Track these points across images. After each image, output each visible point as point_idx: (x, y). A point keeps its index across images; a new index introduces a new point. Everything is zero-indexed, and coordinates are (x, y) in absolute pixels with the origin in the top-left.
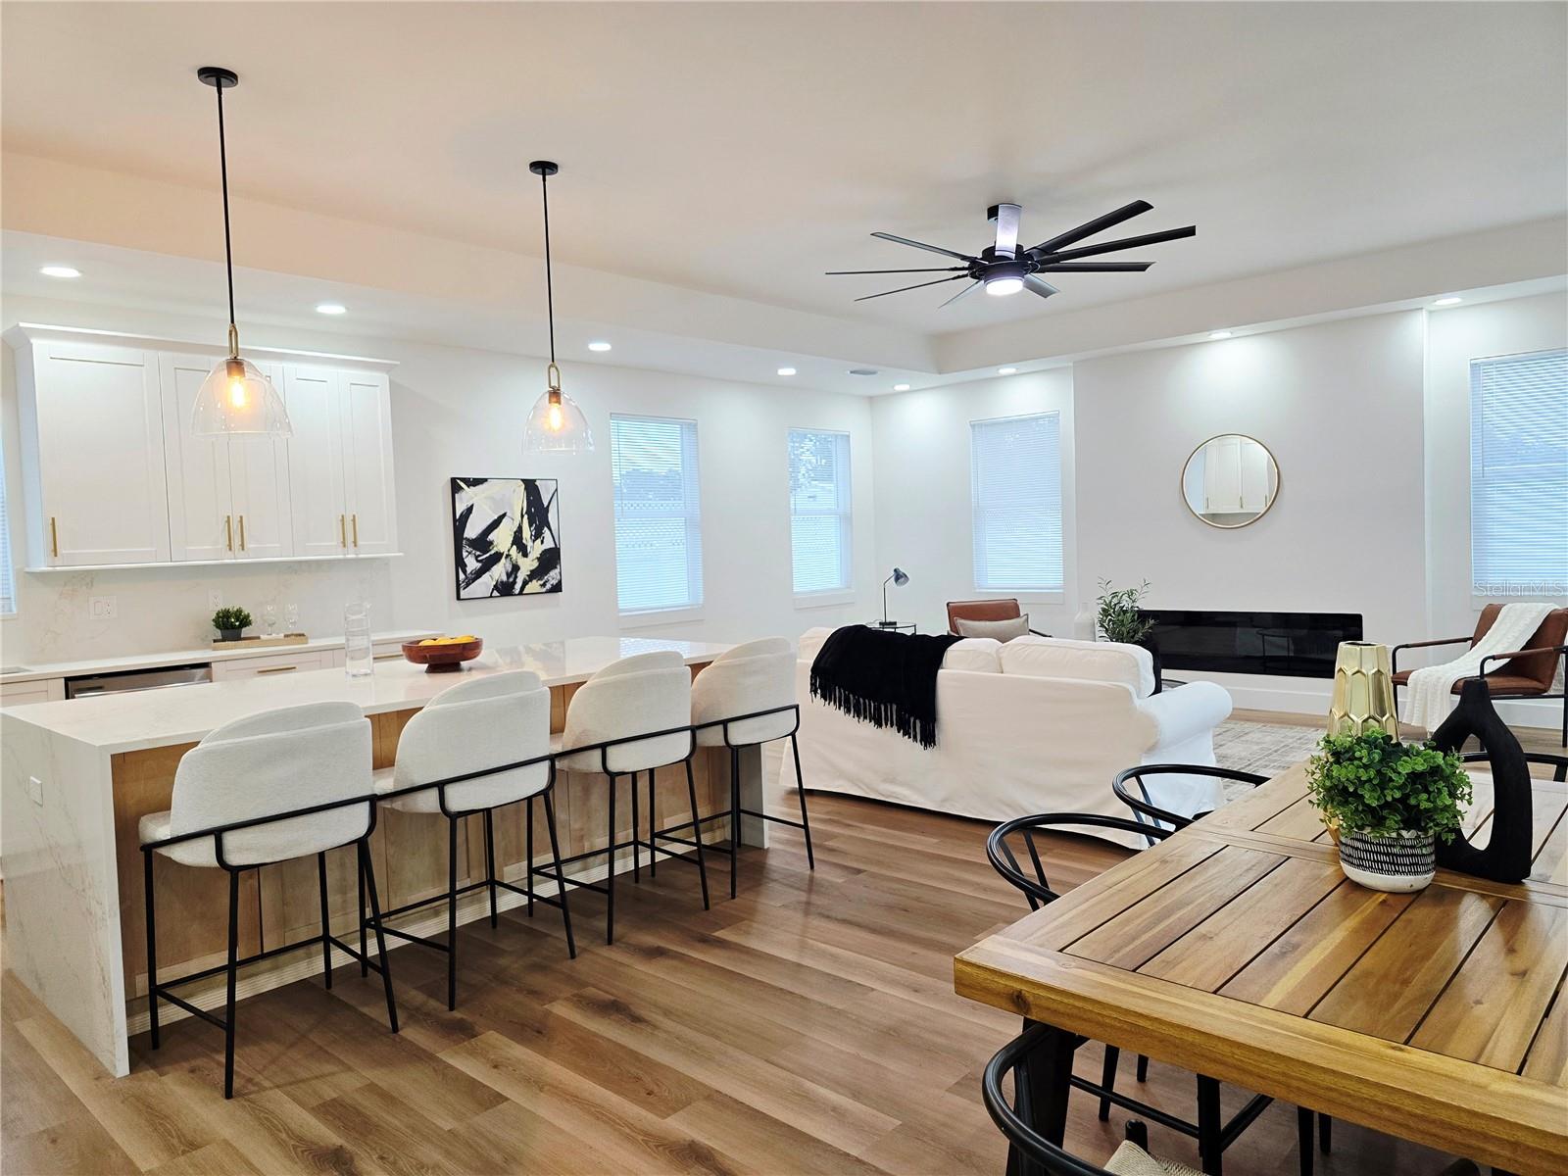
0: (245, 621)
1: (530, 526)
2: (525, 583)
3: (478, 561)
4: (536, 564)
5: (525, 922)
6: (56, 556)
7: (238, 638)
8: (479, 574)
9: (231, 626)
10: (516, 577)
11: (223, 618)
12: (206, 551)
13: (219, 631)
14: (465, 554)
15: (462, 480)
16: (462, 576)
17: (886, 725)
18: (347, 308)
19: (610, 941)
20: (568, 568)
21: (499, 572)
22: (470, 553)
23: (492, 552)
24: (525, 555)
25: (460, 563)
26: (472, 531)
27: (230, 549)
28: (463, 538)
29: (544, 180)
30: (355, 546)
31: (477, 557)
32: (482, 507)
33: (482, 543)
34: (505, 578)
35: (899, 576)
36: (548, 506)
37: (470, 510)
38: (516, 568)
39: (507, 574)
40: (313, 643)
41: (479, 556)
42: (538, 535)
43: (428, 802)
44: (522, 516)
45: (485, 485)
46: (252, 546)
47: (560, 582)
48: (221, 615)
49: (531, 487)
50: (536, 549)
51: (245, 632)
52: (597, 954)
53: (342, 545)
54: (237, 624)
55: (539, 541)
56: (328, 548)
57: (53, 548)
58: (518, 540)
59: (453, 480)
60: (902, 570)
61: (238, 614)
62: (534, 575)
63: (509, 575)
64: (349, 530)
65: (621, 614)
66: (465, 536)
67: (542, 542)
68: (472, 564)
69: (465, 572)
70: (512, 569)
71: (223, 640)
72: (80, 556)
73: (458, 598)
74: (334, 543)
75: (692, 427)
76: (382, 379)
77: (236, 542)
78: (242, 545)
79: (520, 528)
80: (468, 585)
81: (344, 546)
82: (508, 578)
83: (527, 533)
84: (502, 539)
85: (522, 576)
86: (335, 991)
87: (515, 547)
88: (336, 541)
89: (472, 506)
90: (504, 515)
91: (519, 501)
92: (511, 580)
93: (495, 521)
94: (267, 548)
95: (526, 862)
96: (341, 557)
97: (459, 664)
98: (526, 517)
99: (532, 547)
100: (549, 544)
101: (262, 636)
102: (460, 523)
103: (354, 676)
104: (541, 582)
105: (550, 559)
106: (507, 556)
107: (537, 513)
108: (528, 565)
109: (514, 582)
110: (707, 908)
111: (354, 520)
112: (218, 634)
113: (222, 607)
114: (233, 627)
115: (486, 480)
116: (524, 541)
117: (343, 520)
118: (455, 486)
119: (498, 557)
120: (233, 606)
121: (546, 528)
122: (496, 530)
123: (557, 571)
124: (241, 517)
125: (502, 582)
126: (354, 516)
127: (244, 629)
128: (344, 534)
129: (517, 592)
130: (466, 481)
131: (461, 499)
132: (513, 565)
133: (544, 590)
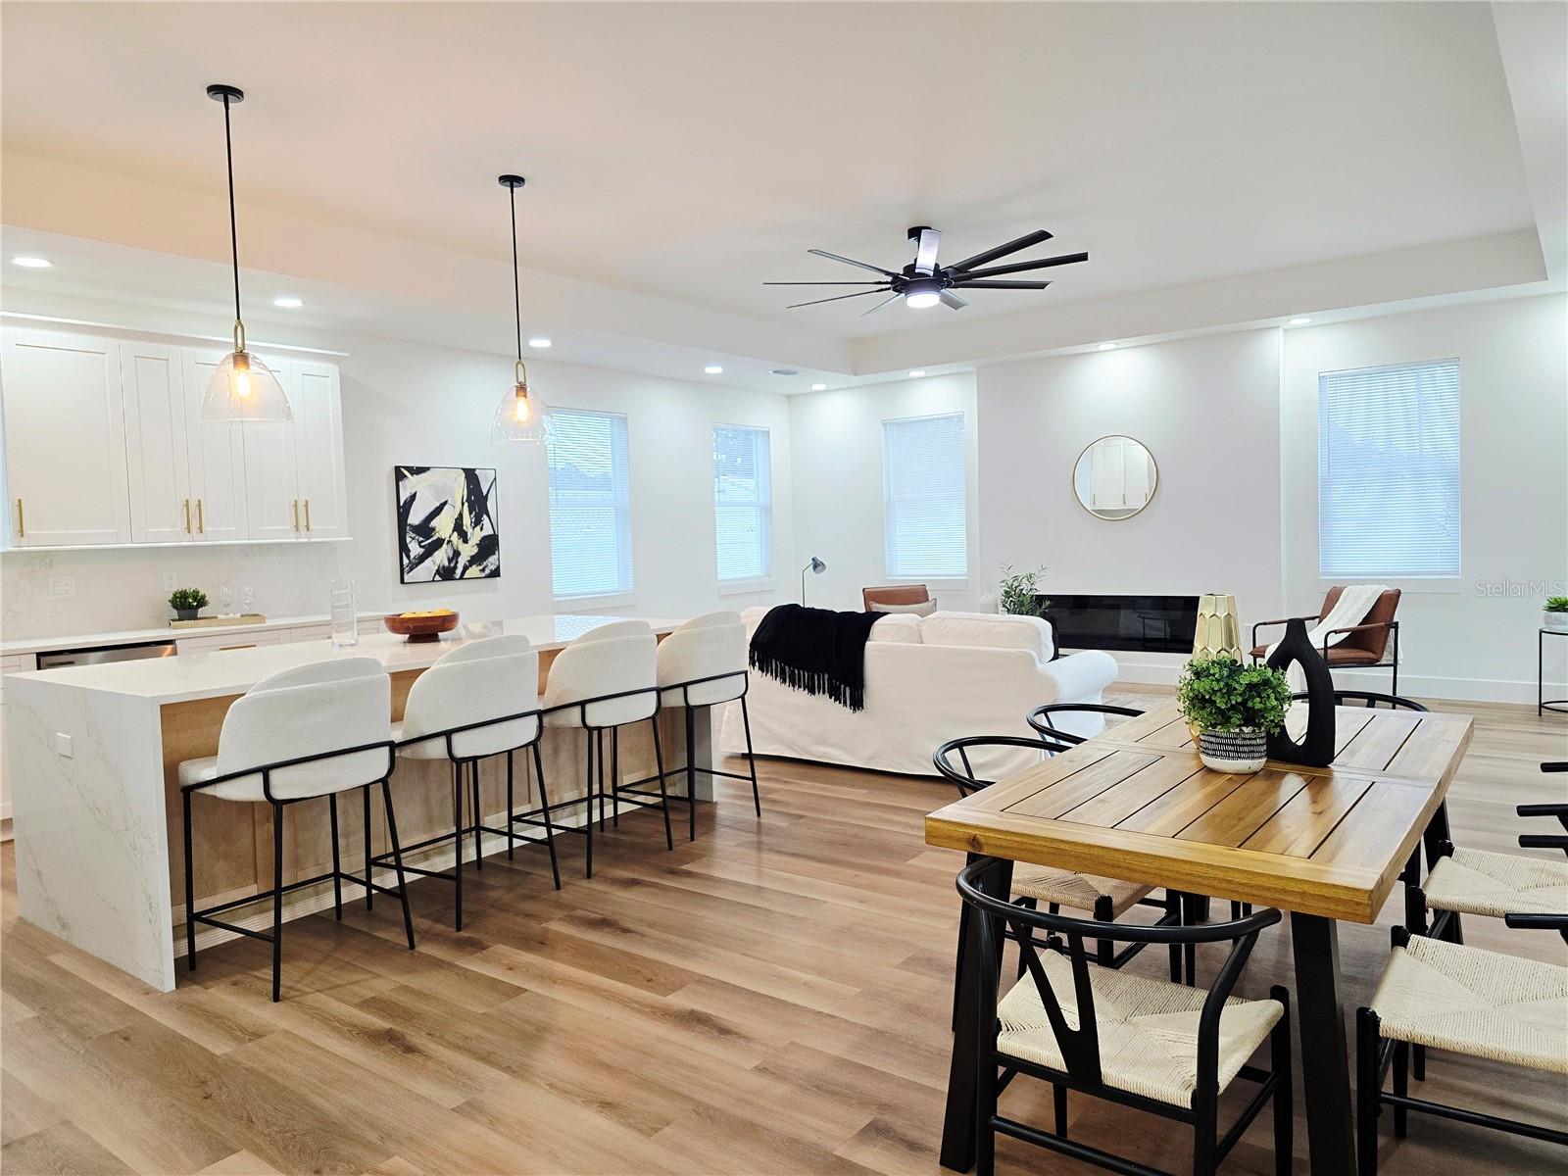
0: (202, 602)
1: (470, 514)
2: (465, 568)
3: (421, 547)
4: (475, 550)
5: (506, 864)
6: (22, 536)
7: (195, 618)
8: (422, 559)
9: (187, 605)
10: (457, 562)
11: (181, 598)
12: (167, 533)
13: (176, 611)
14: (408, 540)
15: (405, 468)
16: (406, 561)
17: (819, 692)
18: (304, 302)
19: (589, 876)
20: (505, 556)
21: (441, 557)
22: (413, 539)
23: (435, 538)
24: (466, 541)
25: (404, 548)
26: (415, 518)
27: (189, 532)
28: (406, 525)
29: (512, 192)
30: (308, 530)
31: (420, 543)
32: (425, 495)
33: (425, 529)
34: (446, 564)
35: (817, 565)
36: (487, 494)
37: (413, 497)
38: (457, 554)
39: (449, 559)
40: (269, 623)
41: (422, 542)
42: (478, 522)
43: (436, 749)
44: (463, 504)
45: (428, 473)
46: (210, 529)
47: (498, 567)
48: (178, 595)
49: (471, 475)
50: (476, 536)
51: (201, 612)
52: (578, 886)
53: (295, 529)
54: (195, 604)
55: (478, 528)
56: (280, 532)
57: (19, 529)
58: (458, 526)
59: (397, 469)
60: (820, 559)
61: (195, 595)
62: (475, 560)
63: (450, 561)
64: (301, 515)
65: (556, 599)
66: (409, 522)
67: (482, 529)
68: (415, 549)
69: (408, 557)
70: (454, 554)
71: (179, 620)
72: (43, 537)
73: (402, 582)
74: (288, 527)
75: (623, 420)
76: (333, 370)
77: (195, 525)
78: (200, 529)
79: (461, 515)
80: (411, 569)
81: (297, 530)
82: (449, 563)
83: (467, 520)
84: (443, 526)
85: (462, 561)
86: (345, 921)
87: (455, 533)
88: (289, 526)
89: (415, 494)
90: (446, 502)
91: (459, 489)
92: (452, 565)
93: (437, 508)
94: (221, 532)
95: (507, 812)
96: (294, 540)
97: (437, 635)
98: (466, 504)
99: (472, 534)
100: (488, 531)
101: (219, 616)
102: (403, 511)
103: (340, 646)
104: (481, 568)
105: (489, 545)
106: (449, 542)
107: (477, 501)
108: (468, 551)
109: (455, 567)
110: (670, 848)
111: (306, 505)
112: (175, 614)
113: (178, 586)
114: (190, 607)
115: (428, 469)
116: (464, 528)
117: (296, 505)
118: (399, 474)
119: (439, 543)
120: (189, 587)
121: (485, 516)
122: (438, 517)
123: (495, 557)
124: (199, 501)
125: (444, 567)
126: (307, 502)
127: (200, 610)
128: (297, 518)
129: (458, 577)
130: (408, 468)
131: (405, 488)
132: (454, 551)
133: (483, 575)
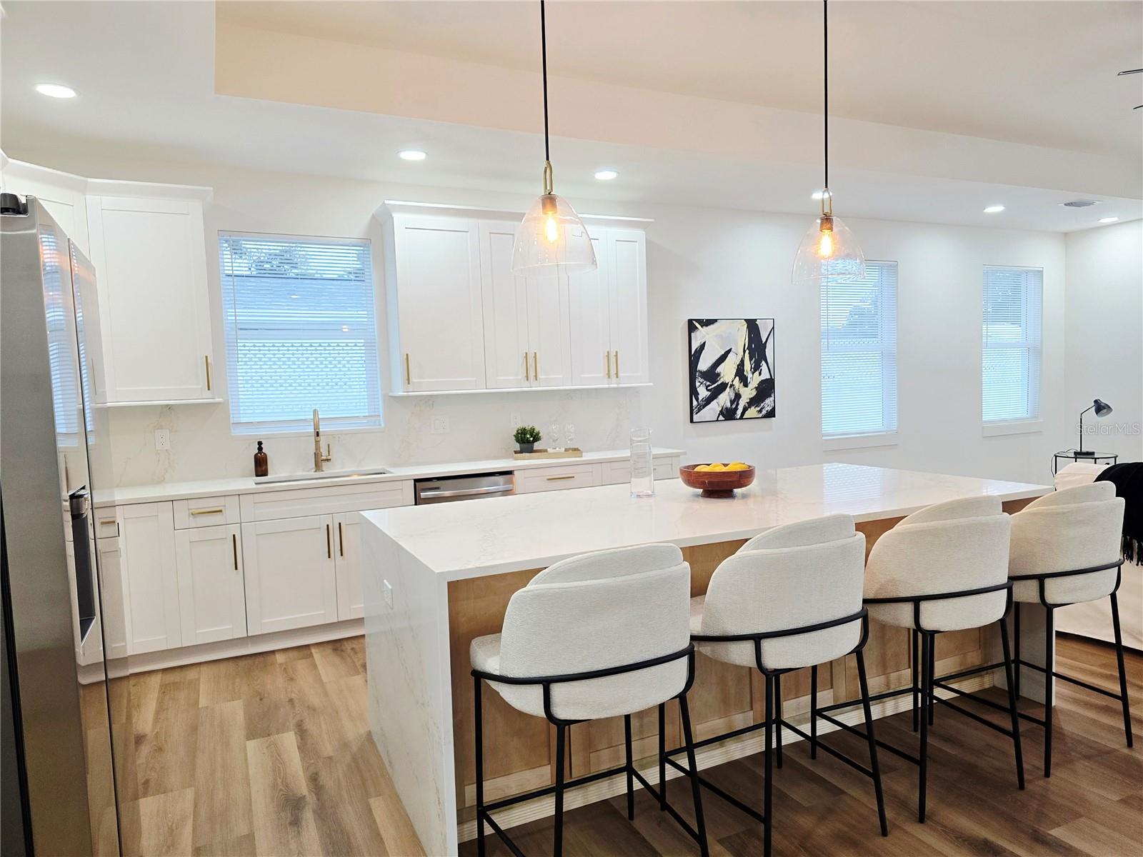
0: (536, 438)
1: (751, 360)
2: (745, 410)
3: (708, 390)
4: (754, 393)
6: (409, 383)
7: (531, 451)
8: (708, 401)
9: (527, 440)
10: (738, 404)
11: (521, 434)
12: (511, 381)
13: (518, 444)
14: (698, 384)
15: (696, 320)
16: (695, 403)
18: (618, 173)
20: (781, 396)
21: (724, 399)
22: (702, 383)
23: (719, 382)
24: (746, 385)
25: (693, 392)
26: (703, 365)
27: (527, 380)
28: (696, 371)
30: (617, 377)
31: (707, 387)
32: (712, 342)
33: (711, 375)
34: (728, 405)
35: (1100, 408)
36: (766, 342)
37: (702, 346)
39: (731, 400)
40: (587, 457)
43: (742, 654)
44: (744, 351)
45: (716, 324)
46: (543, 377)
47: (774, 408)
48: (520, 431)
49: (752, 325)
50: (755, 380)
51: (537, 446)
52: (910, 832)
53: (607, 376)
54: (531, 439)
55: (757, 373)
56: (595, 379)
57: (407, 377)
58: (740, 372)
59: (690, 321)
60: (1104, 401)
61: (532, 432)
62: (754, 402)
64: (612, 363)
65: (824, 438)
66: (699, 368)
67: (760, 374)
68: (703, 393)
69: (697, 399)
70: (735, 397)
71: (521, 452)
72: (426, 385)
73: (692, 421)
74: (601, 375)
75: (893, 268)
76: (639, 235)
77: (532, 374)
78: (536, 376)
79: (742, 361)
80: (699, 411)
82: (731, 406)
83: (747, 366)
84: (727, 372)
85: (742, 403)
87: (737, 378)
89: (705, 343)
90: (730, 350)
91: (741, 337)
92: (734, 406)
93: (723, 355)
94: (553, 379)
95: (809, 701)
96: (607, 386)
97: (732, 491)
98: (747, 352)
99: (752, 378)
100: (765, 375)
101: (549, 450)
102: (694, 358)
104: (759, 409)
105: (766, 389)
106: (732, 386)
107: (757, 348)
108: (748, 393)
109: (736, 409)
111: (616, 355)
112: (517, 447)
113: (520, 425)
115: (716, 320)
117: (608, 356)
118: (691, 327)
119: (723, 387)
120: (528, 426)
121: (763, 362)
122: (723, 364)
123: (772, 399)
124: (535, 353)
125: (726, 408)
126: (617, 352)
127: (535, 444)
128: (609, 366)
129: (738, 417)
130: (699, 321)
131: (696, 337)
132: (736, 394)
133: (760, 415)
